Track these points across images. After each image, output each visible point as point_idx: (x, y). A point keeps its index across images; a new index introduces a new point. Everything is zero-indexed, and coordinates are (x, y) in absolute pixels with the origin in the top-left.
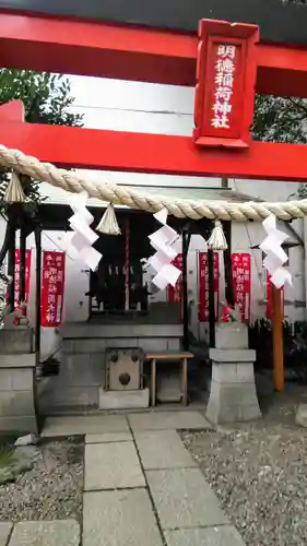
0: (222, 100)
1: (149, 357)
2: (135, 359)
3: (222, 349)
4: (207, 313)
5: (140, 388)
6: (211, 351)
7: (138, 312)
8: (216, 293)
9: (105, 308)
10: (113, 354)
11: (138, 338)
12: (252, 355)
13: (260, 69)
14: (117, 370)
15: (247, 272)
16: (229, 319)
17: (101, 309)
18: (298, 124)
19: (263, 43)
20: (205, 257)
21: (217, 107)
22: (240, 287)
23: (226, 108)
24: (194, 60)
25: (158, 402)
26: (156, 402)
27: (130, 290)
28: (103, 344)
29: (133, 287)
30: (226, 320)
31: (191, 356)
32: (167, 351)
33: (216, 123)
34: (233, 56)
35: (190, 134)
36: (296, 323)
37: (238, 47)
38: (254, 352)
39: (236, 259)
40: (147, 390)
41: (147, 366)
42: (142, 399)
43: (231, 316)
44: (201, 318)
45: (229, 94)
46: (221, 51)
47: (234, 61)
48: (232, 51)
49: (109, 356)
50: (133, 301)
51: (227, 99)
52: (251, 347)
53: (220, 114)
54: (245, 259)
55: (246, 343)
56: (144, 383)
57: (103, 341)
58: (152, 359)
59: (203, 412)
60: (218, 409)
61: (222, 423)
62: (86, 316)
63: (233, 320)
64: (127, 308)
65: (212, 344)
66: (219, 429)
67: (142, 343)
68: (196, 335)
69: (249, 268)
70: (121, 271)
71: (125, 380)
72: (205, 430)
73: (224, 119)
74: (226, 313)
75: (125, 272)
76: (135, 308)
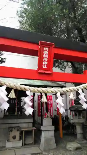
0: (45, 61)
1: (22, 129)
2: (18, 131)
3: (45, 126)
4: (40, 114)
5: (19, 140)
6: (41, 127)
7: (19, 115)
8: (43, 108)
9: (9, 113)
10: (11, 129)
11: (19, 123)
12: (53, 128)
13: (55, 54)
14: (12, 134)
15: (52, 101)
16: (47, 117)
17: (8, 114)
18: (63, 63)
19: (55, 47)
20: (40, 97)
21: (44, 63)
22: (50, 106)
23: (46, 63)
24: (38, 51)
25: (25, 144)
26: (24, 145)
27: (17, 108)
28: (8, 126)
29: (18, 107)
30: (46, 117)
31: (35, 129)
32: (28, 127)
33: (44, 67)
34: (48, 50)
35: (37, 69)
36: (65, 116)
37: (49, 48)
38: (54, 127)
39: (48, 97)
40: (21, 141)
41: (22, 133)
42: (20, 144)
43: (47, 116)
44: (38, 115)
45: (47, 59)
46: (45, 49)
47: (48, 51)
48: (47, 49)
49: (10, 130)
50: (18, 112)
51: (46, 61)
52: (53, 125)
53: (45, 64)
54: (51, 97)
55: (52, 124)
56: (21, 138)
57: (8, 125)
58: (23, 130)
59: (39, 147)
60: (43, 146)
61: (45, 151)
62: (3, 116)
63: (48, 117)
64: (16, 114)
65: (42, 125)
66: (44, 153)
67: (20, 125)
68: (37, 121)
69: (52, 100)
70: (14, 102)
71: (14, 138)
72: (39, 153)
73: (46, 66)
74: (46, 114)
75: (16, 102)
76: (19, 113)
